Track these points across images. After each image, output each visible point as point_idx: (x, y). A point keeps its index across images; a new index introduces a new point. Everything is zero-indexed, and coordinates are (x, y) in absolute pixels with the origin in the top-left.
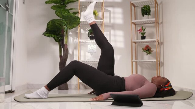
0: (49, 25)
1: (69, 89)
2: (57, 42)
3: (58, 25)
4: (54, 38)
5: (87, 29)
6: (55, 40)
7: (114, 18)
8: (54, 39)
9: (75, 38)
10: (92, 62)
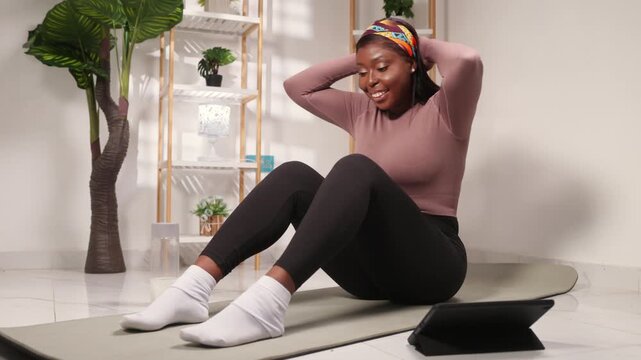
0: (53, 18)
1: (127, 271)
2: (83, 88)
3: (87, 23)
4: (73, 72)
5: (188, 46)
6: (76, 78)
7: (283, 15)
8: (72, 77)
9: (143, 77)
10: (208, 168)
